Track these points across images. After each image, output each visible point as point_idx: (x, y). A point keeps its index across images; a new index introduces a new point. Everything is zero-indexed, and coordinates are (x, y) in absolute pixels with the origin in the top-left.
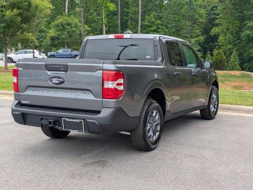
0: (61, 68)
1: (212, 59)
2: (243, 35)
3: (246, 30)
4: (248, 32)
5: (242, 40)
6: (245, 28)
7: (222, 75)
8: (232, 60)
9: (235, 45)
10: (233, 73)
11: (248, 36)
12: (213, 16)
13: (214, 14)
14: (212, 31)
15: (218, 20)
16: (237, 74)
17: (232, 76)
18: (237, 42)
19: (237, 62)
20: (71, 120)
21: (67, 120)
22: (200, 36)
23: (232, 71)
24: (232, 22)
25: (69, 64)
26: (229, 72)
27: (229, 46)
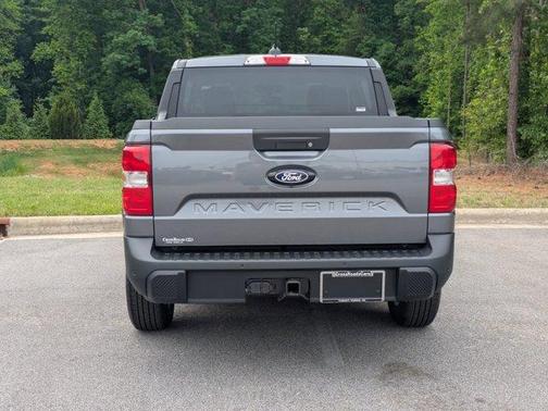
0: (306, 142)
1: (48, 113)
2: (106, 61)
3: (111, 51)
4: (116, 56)
5: (105, 73)
6: (109, 47)
7: (79, 150)
8: (91, 115)
9: (91, 83)
10: (99, 143)
11: (118, 64)
12: (33, 17)
13: (34, 13)
14: (35, 52)
15: (48, 27)
16: (109, 147)
17: (98, 150)
18: (94, 76)
19: (104, 121)
20: (348, 274)
21: (335, 274)
22: (11, 61)
23: (98, 141)
24: (80, 33)
25: (332, 131)
26: (92, 142)
27: (80, 86)
